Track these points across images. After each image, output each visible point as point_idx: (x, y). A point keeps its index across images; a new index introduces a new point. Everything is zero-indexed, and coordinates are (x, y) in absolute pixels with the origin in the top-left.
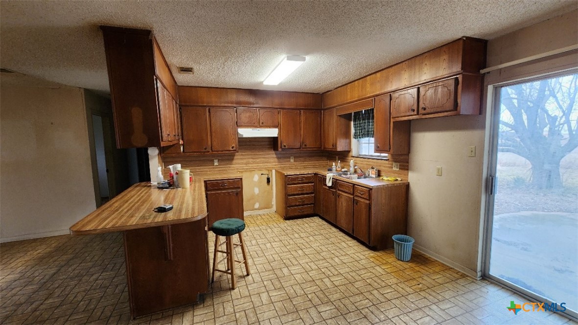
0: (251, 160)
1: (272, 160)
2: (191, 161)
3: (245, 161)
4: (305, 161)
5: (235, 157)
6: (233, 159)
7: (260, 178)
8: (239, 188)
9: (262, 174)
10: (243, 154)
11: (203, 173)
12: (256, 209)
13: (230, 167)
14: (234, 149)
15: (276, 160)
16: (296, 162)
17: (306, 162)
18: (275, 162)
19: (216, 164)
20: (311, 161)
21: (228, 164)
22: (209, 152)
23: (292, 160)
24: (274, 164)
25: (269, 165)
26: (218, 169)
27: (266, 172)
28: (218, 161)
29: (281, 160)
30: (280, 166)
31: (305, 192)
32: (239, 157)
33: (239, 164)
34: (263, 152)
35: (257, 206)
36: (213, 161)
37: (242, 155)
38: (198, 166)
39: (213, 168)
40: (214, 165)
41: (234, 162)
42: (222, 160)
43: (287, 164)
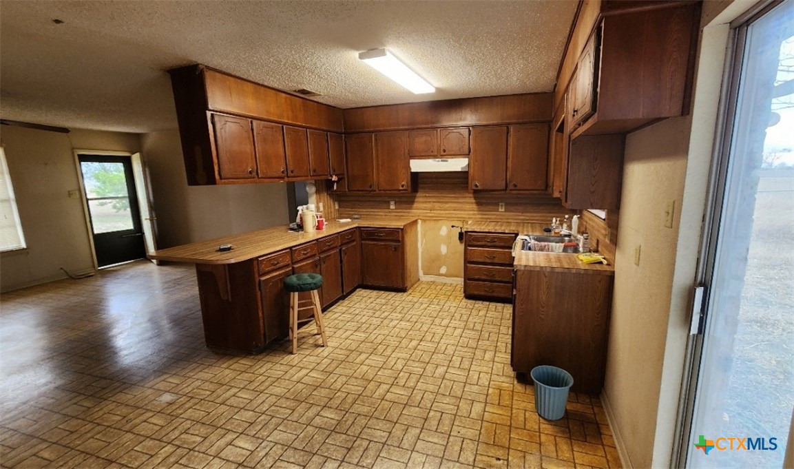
0: (437, 205)
1: (468, 206)
2: (365, 201)
3: (428, 205)
4: (526, 212)
5: (417, 200)
6: (413, 202)
7: (449, 232)
8: (399, 241)
9: (453, 226)
10: (427, 195)
11: (377, 217)
12: (442, 275)
13: (409, 212)
14: (404, 188)
15: (475, 206)
16: (509, 211)
17: (528, 214)
18: (474, 210)
19: (392, 207)
20: (538, 212)
21: (406, 209)
22: (375, 191)
23: (502, 209)
24: (471, 212)
25: (463, 214)
26: (395, 214)
27: (459, 224)
28: (395, 203)
29: (482, 208)
30: (480, 216)
31: (496, 261)
32: (421, 200)
33: (421, 209)
34: (455, 193)
35: (443, 270)
36: (388, 203)
37: (425, 196)
38: (372, 208)
39: (390, 212)
40: (389, 208)
41: (415, 205)
42: (401, 202)
43: (492, 215)
